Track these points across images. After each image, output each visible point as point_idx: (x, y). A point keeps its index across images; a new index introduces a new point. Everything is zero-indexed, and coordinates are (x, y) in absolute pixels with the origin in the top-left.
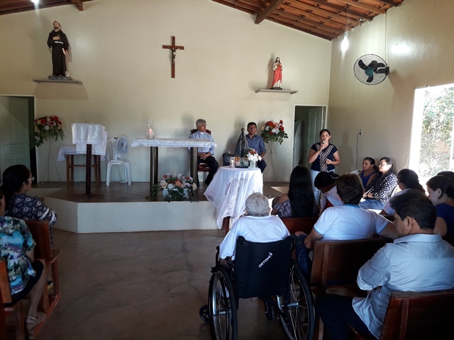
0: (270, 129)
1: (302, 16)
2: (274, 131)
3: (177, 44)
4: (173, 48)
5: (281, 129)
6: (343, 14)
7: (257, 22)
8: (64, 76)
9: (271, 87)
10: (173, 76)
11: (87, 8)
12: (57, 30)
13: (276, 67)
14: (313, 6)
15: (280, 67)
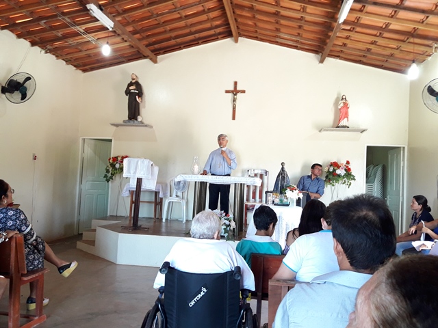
0: (334, 170)
1: (369, 50)
2: (338, 172)
3: (238, 89)
4: (235, 92)
5: (348, 170)
6: (411, 40)
7: (322, 61)
8: (136, 120)
9: (337, 126)
10: (234, 118)
11: (160, 61)
12: (134, 81)
13: (342, 105)
14: (375, 35)
15: (346, 105)
